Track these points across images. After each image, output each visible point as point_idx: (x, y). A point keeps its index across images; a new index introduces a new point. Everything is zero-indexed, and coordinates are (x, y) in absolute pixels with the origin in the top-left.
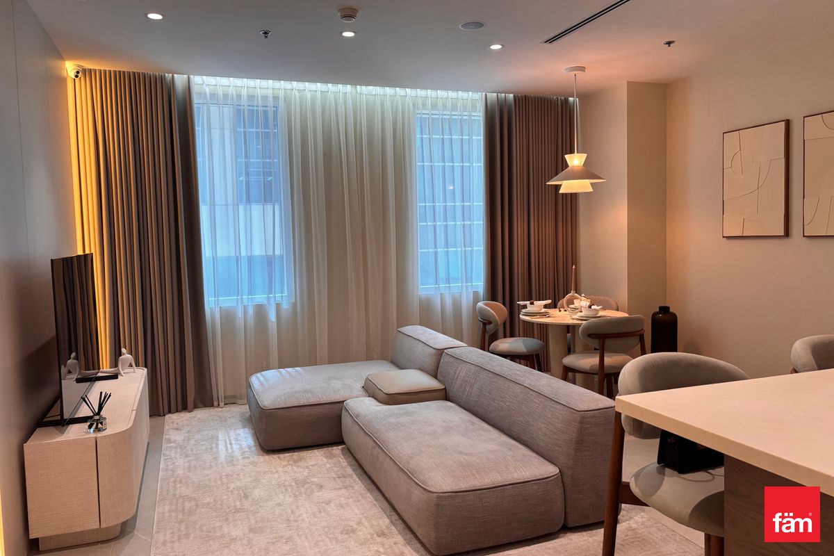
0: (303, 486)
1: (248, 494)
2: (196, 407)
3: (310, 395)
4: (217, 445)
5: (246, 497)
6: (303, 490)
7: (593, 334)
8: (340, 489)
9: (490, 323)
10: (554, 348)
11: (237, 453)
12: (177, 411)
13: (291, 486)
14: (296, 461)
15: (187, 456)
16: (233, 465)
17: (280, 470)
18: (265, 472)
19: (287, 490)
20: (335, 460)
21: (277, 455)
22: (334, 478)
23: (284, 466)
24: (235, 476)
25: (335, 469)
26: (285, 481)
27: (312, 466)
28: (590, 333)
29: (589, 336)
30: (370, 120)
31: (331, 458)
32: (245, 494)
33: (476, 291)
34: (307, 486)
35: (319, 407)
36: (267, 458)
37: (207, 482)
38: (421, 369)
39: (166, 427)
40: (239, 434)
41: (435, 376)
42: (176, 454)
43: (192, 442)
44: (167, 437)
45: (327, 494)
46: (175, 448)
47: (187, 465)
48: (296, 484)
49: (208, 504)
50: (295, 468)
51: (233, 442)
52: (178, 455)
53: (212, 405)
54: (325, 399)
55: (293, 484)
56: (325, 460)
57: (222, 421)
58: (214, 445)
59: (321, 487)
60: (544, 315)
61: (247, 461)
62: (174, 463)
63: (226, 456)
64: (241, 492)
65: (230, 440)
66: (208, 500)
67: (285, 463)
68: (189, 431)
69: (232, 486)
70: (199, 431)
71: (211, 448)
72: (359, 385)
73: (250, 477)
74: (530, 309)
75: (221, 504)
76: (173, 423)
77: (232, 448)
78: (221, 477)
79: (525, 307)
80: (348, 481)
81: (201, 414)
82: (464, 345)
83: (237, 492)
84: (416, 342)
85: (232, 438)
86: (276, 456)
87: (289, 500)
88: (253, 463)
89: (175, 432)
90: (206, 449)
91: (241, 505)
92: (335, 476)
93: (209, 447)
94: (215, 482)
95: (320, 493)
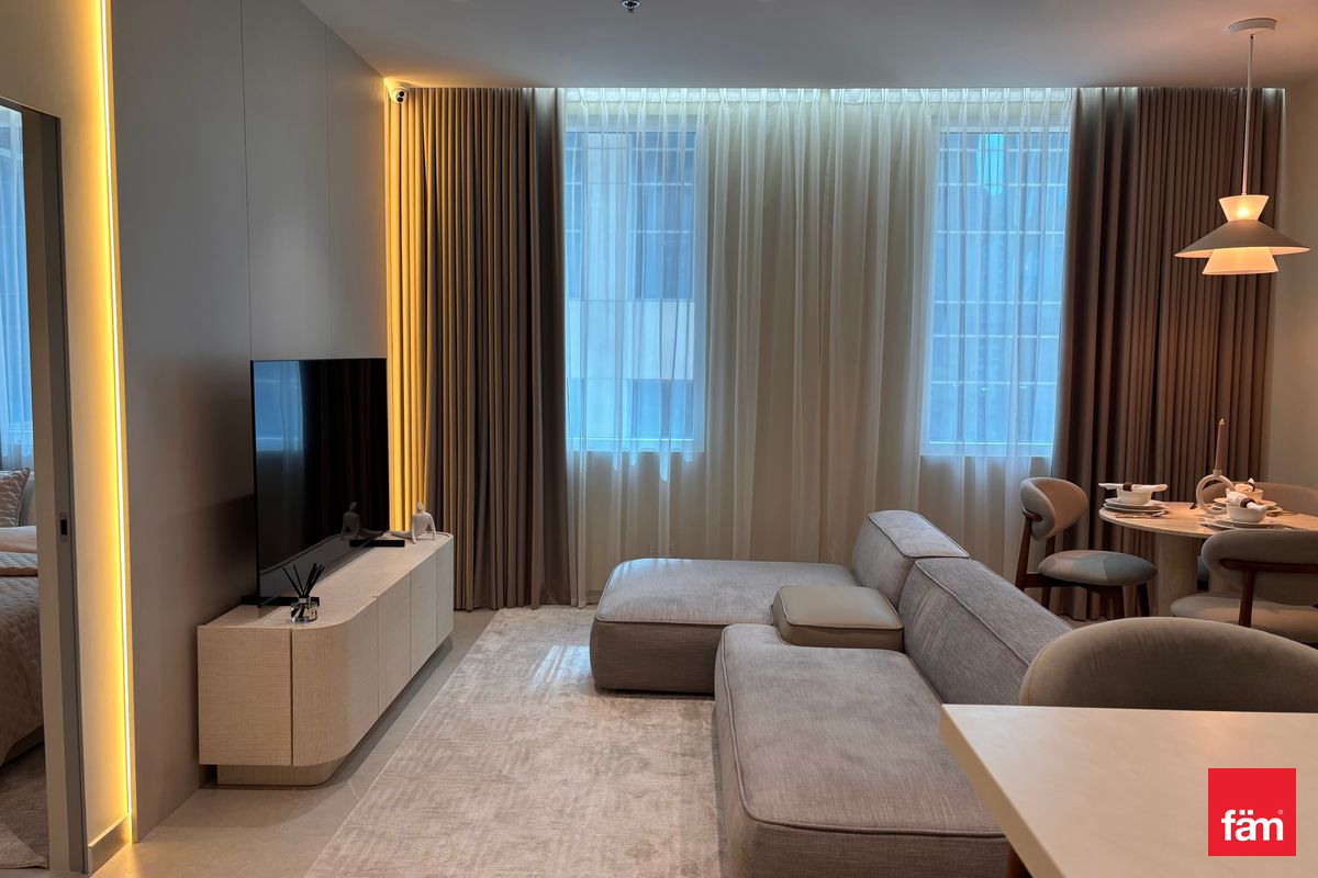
0: (619, 759)
1: (531, 755)
2: (544, 602)
3: (675, 608)
4: (538, 666)
5: (526, 758)
6: (615, 764)
7: (1231, 560)
8: (674, 774)
9: (1039, 518)
10: (1167, 579)
11: (557, 683)
12: (517, 605)
13: (602, 754)
14: (634, 714)
15: (485, 678)
16: (540, 703)
17: (603, 723)
18: (577, 725)
19: (591, 760)
20: (694, 724)
21: (612, 699)
22: (675, 754)
23: (611, 719)
24: (531, 722)
25: (687, 739)
26: (598, 743)
27: (654, 725)
28: (1223, 557)
29: (1223, 562)
30: (851, 144)
31: (690, 719)
32: (527, 754)
33: (1041, 458)
34: (625, 758)
35: (684, 629)
36: (596, 700)
37: (486, 725)
38: (880, 590)
39: (489, 628)
40: (580, 654)
41: (895, 603)
42: (474, 671)
43: (508, 656)
44: (481, 643)
45: (646, 780)
46: (480, 661)
47: (477, 691)
48: (611, 752)
49: (468, 758)
50: (625, 725)
51: (563, 665)
52: (477, 672)
53: (568, 603)
54: (697, 618)
55: (607, 751)
56: (680, 719)
57: (568, 630)
58: (534, 666)
59: (645, 765)
60: (1152, 513)
61: (564, 699)
62: (462, 685)
63: (539, 686)
64: (524, 750)
65: (560, 661)
66: (472, 752)
67: (615, 713)
68: (514, 639)
69: (518, 737)
70: (526, 641)
71: (526, 671)
72: (766, 603)
73: (552, 727)
74: (1123, 498)
75: (483, 764)
76: (501, 622)
77: (554, 676)
78: (511, 719)
79: (1112, 494)
80: (695, 764)
81: (547, 614)
82: (965, 554)
83: (516, 748)
84: (885, 538)
85: (565, 659)
86: (608, 700)
87: (586, 777)
88: (570, 706)
89: (495, 637)
90: (519, 671)
91: (510, 771)
92: (678, 751)
93: (525, 668)
94: (498, 726)
95: (639, 776)
